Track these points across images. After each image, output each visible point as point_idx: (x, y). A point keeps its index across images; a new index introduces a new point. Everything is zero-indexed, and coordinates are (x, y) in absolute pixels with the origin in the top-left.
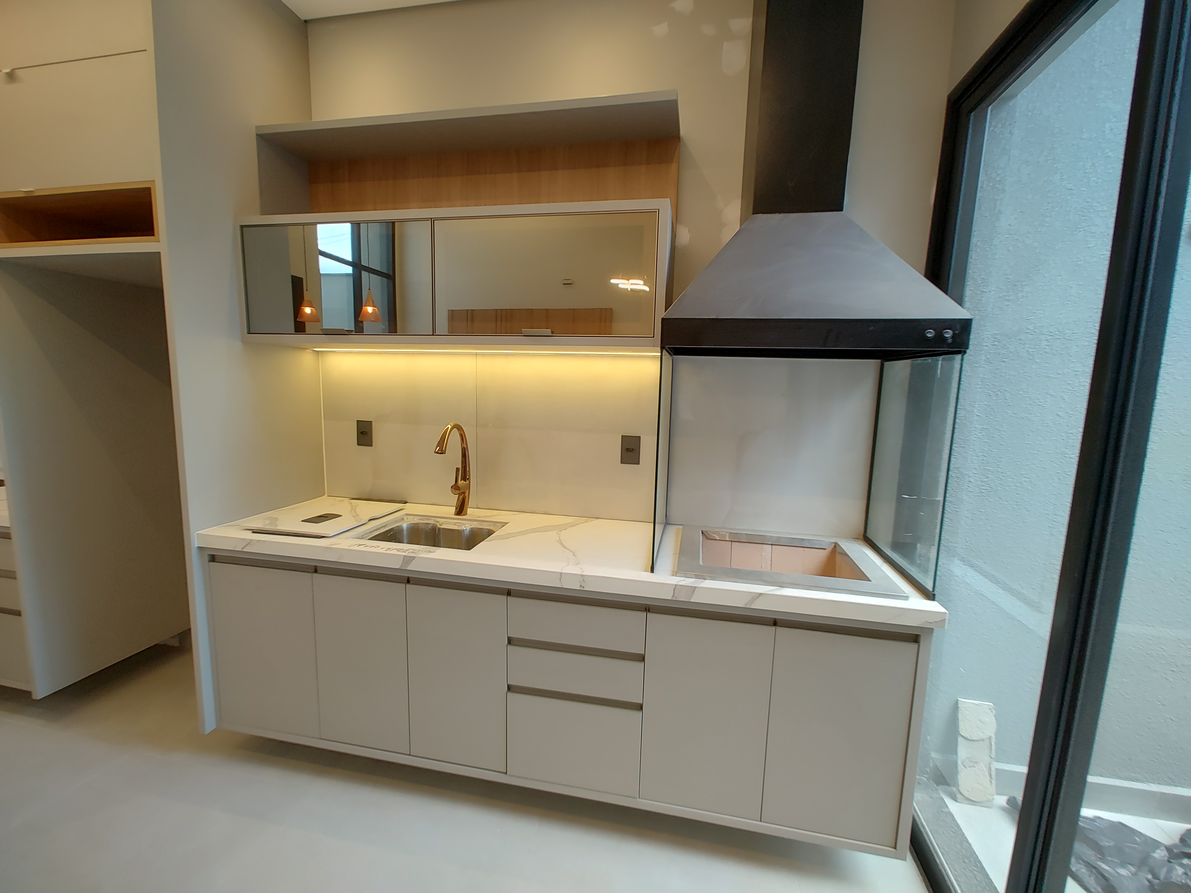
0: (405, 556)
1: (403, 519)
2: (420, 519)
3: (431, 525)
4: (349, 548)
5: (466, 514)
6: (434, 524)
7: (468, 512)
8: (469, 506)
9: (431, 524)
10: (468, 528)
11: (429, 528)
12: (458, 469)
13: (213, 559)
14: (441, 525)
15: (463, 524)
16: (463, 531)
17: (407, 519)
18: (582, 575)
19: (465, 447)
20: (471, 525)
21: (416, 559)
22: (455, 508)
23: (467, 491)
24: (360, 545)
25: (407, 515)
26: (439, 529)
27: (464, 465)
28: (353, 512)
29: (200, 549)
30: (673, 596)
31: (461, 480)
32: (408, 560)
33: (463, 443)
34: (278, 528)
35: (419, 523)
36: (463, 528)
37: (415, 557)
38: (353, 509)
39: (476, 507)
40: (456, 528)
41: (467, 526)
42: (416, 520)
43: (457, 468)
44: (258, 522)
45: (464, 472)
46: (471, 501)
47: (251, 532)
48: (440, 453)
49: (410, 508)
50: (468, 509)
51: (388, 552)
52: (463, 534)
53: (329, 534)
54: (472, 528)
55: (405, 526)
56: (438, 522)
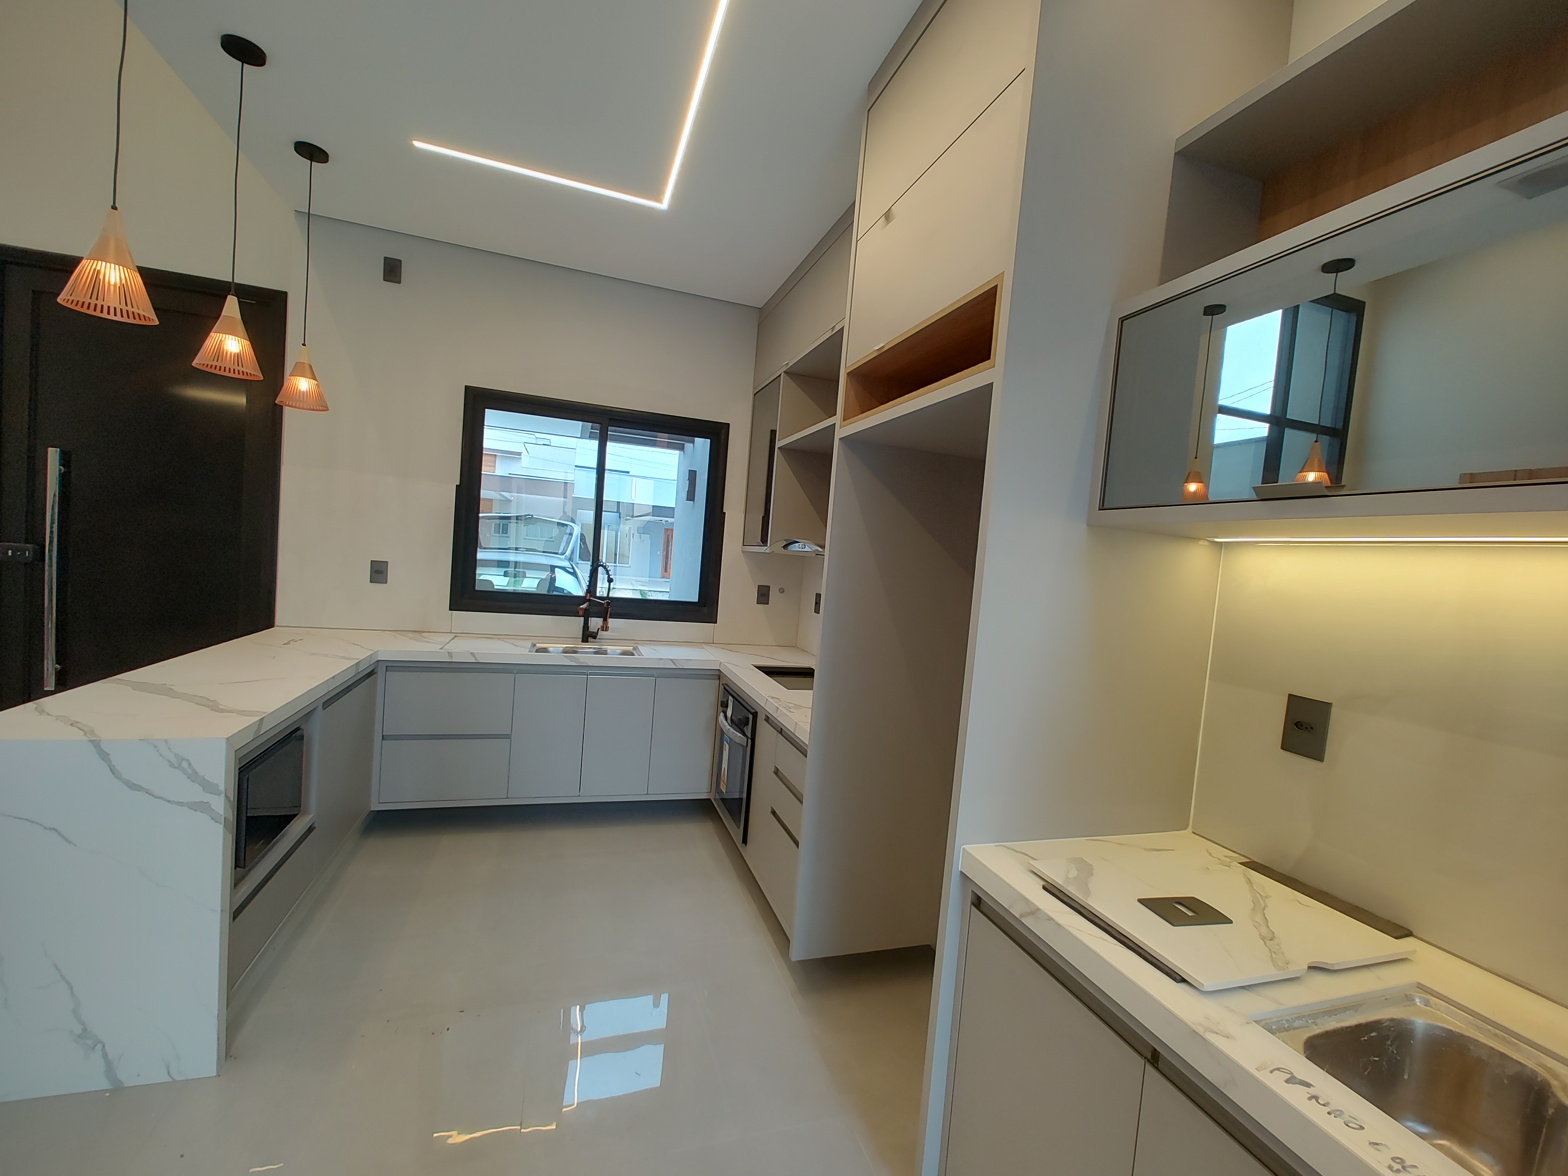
13: (978, 902)
17: (1423, 1003)
28: (1259, 918)
34: (1091, 901)
38: (1259, 907)
44: (1056, 864)
47: (1043, 887)
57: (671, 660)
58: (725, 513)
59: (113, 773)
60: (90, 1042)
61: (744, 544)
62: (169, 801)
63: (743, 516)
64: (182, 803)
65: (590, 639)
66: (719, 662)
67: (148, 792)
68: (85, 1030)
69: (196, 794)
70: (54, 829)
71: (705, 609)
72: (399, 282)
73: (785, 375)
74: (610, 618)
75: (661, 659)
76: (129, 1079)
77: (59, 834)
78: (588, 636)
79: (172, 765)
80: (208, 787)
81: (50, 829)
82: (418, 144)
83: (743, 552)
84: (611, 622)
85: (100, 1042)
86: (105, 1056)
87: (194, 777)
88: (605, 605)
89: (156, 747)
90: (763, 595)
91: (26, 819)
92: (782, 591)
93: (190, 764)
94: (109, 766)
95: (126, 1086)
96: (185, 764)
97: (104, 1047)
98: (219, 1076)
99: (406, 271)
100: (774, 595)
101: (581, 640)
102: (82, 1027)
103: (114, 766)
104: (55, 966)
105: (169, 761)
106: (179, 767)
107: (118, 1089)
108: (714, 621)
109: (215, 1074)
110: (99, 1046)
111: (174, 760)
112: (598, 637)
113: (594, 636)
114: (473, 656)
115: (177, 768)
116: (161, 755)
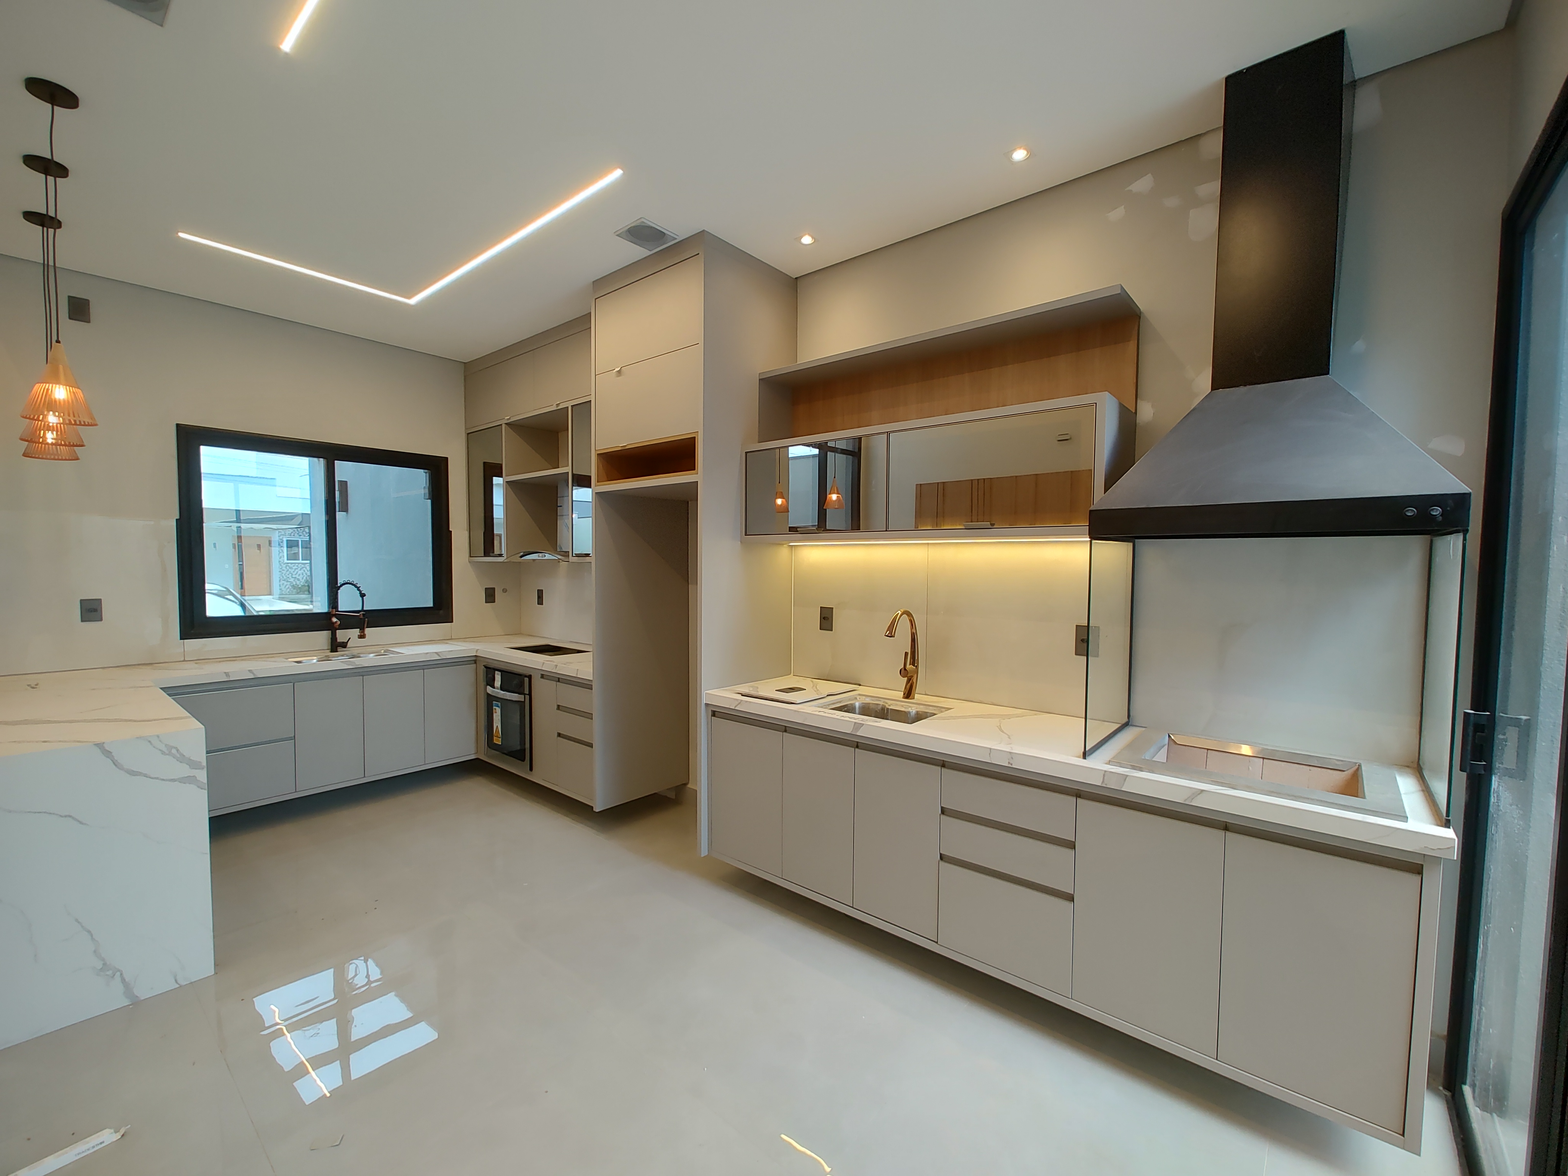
0: (855, 723)
1: (856, 698)
2: (873, 700)
3: (881, 706)
4: (812, 713)
5: (914, 699)
6: (883, 705)
7: (915, 697)
8: (916, 692)
9: (880, 704)
10: (914, 711)
11: (879, 708)
12: (906, 654)
13: (714, 714)
14: (889, 706)
15: (910, 707)
16: (909, 712)
17: (860, 699)
18: (1010, 753)
19: (914, 632)
20: (917, 708)
21: (864, 726)
22: (903, 693)
23: (916, 675)
24: (820, 711)
25: (860, 695)
26: (888, 709)
27: (913, 650)
28: (814, 688)
29: (707, 705)
30: (1103, 782)
31: (910, 665)
32: (858, 726)
33: (913, 628)
34: (760, 693)
35: (870, 703)
36: (910, 710)
37: (863, 724)
38: (815, 686)
39: (924, 693)
40: (903, 709)
41: (913, 709)
42: (868, 700)
43: (906, 652)
44: (745, 689)
45: (913, 656)
46: (919, 688)
47: (740, 695)
48: (890, 637)
49: (862, 690)
50: (916, 695)
51: (842, 718)
52: (909, 716)
53: (796, 701)
54: (917, 712)
55: (857, 705)
56: (887, 703)
57: (436, 653)
58: (451, 531)
59: (116, 765)
60: (110, 973)
61: (472, 556)
62: (163, 780)
63: (467, 533)
64: (174, 779)
65: (339, 649)
66: (475, 650)
67: (146, 776)
68: (105, 964)
69: (185, 771)
70: (70, 816)
71: (441, 612)
72: (89, 322)
73: (506, 426)
74: (367, 627)
75: (428, 653)
76: (143, 992)
77: (73, 818)
78: (336, 646)
79: (163, 753)
80: (194, 765)
81: (66, 816)
82: (181, 235)
83: (469, 562)
84: (368, 631)
85: (119, 970)
86: (123, 980)
87: (182, 759)
88: (362, 617)
89: (150, 742)
90: (490, 595)
91: (45, 812)
92: (505, 591)
93: (178, 750)
94: (112, 761)
95: (142, 998)
96: (174, 751)
97: (121, 974)
98: (217, 974)
99: (94, 310)
100: (498, 595)
101: (329, 651)
102: (102, 962)
103: (116, 761)
104: (77, 920)
105: (160, 750)
106: (170, 754)
107: (136, 1003)
108: (451, 621)
109: (213, 973)
110: (118, 974)
111: (165, 749)
112: (348, 646)
113: (344, 645)
114: (251, 673)
115: (167, 754)
116: (154, 747)
